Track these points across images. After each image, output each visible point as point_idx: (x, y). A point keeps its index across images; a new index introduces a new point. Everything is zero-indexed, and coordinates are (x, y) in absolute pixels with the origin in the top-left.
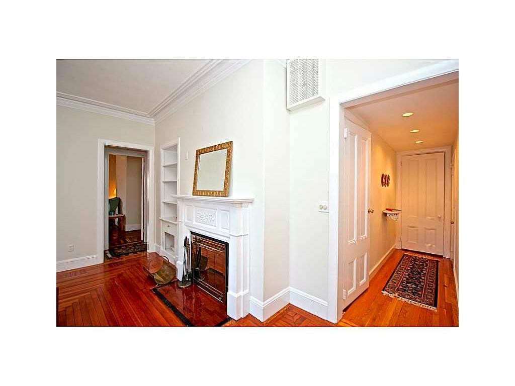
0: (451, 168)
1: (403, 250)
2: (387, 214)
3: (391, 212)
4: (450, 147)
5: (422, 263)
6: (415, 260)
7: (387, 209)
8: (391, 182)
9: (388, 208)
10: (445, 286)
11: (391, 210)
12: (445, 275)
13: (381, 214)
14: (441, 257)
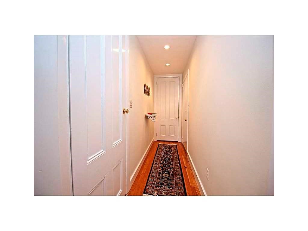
0: (182, 87)
1: (158, 141)
2: (148, 116)
3: (151, 115)
4: (182, 74)
5: (169, 149)
6: (165, 147)
7: (148, 114)
8: (151, 93)
9: (149, 112)
10: (185, 167)
11: (151, 114)
12: (182, 156)
13: (144, 117)
14: (177, 142)
